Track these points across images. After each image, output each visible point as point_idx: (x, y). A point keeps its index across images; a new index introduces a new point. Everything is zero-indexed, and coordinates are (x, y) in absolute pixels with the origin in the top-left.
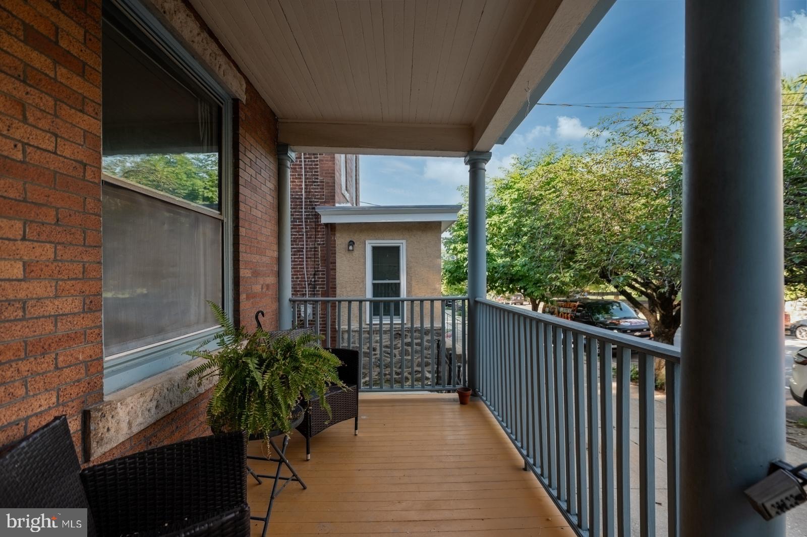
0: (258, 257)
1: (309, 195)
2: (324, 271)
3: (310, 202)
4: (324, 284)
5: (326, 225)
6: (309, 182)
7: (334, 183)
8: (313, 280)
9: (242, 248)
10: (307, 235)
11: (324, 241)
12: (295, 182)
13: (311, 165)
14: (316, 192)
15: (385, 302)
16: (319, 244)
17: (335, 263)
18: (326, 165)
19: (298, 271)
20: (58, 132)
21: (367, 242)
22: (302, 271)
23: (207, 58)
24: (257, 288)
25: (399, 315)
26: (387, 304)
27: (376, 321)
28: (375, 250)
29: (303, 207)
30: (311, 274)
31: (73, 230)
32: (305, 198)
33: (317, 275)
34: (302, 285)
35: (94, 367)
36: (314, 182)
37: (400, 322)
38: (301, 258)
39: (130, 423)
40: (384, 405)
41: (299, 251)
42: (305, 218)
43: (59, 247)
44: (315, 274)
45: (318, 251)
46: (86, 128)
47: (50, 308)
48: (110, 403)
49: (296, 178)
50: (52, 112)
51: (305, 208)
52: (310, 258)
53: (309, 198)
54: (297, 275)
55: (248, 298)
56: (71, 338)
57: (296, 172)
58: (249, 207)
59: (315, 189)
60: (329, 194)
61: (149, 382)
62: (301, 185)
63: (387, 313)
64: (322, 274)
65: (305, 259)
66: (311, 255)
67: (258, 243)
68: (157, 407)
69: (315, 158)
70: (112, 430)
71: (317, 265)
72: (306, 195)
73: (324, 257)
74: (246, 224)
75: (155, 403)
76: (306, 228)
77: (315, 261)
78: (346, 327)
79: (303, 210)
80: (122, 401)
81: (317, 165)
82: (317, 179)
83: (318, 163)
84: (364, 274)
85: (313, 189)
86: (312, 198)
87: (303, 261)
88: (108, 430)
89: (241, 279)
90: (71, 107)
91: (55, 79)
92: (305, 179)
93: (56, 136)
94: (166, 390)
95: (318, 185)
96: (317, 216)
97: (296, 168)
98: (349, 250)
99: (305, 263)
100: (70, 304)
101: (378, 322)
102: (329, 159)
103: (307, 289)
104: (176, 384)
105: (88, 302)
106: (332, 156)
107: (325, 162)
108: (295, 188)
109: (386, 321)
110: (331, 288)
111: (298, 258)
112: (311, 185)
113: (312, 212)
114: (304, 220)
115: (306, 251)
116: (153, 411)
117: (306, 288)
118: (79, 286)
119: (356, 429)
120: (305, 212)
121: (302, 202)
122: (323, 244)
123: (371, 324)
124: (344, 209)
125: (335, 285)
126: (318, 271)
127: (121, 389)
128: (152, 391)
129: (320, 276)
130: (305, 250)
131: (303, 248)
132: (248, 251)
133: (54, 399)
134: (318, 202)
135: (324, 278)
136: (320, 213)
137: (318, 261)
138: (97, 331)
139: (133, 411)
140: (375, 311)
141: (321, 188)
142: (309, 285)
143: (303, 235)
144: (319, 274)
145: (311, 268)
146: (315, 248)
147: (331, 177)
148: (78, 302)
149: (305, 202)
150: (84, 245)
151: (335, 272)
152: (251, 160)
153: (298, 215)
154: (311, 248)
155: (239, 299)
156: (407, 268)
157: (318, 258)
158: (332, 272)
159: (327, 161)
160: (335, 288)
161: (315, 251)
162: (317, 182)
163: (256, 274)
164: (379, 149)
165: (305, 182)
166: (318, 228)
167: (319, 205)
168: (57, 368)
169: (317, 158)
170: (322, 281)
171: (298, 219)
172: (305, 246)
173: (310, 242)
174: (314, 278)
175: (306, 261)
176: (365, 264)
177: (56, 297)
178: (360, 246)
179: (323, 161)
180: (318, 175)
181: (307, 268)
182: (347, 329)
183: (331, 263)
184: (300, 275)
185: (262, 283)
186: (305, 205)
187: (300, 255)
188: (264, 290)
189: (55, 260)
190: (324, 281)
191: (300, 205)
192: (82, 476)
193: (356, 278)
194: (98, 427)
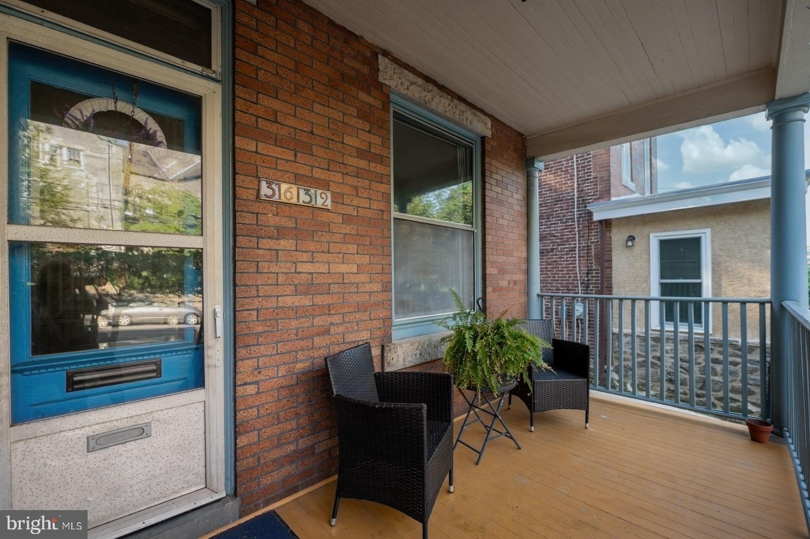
0: (504, 258)
1: (581, 194)
2: (598, 270)
3: (583, 200)
4: (598, 284)
5: (601, 222)
6: (581, 181)
7: (610, 176)
8: (586, 279)
9: (488, 251)
10: (579, 234)
11: (597, 238)
12: (567, 183)
13: (584, 163)
14: (589, 189)
15: (682, 302)
16: (593, 242)
17: (611, 261)
18: (600, 160)
19: (570, 270)
20: (371, 197)
21: (652, 235)
22: (574, 270)
23: (457, 117)
24: (504, 283)
25: (700, 322)
26: (684, 305)
27: (669, 327)
28: (663, 244)
29: (576, 206)
30: (584, 273)
31: (378, 247)
32: (578, 198)
33: (590, 273)
34: (574, 284)
35: (387, 322)
36: (587, 180)
37: (703, 332)
38: (574, 257)
39: (404, 359)
40: (634, 412)
41: (571, 251)
42: (578, 218)
43: (372, 257)
44: (588, 273)
45: (591, 249)
46: (383, 191)
47: (368, 288)
48: (394, 344)
49: (568, 180)
50: (368, 188)
51: (577, 208)
52: (583, 257)
53: (582, 197)
54: (569, 274)
55: (494, 290)
56: (377, 304)
57: (569, 173)
58: (495, 218)
59: (588, 186)
60: (604, 189)
61: (418, 339)
62: (573, 186)
63: (684, 318)
64: (596, 273)
65: (577, 259)
66: (583, 253)
67: (504, 246)
68: (420, 354)
69: (588, 155)
70: (395, 360)
71: (590, 263)
72: (579, 194)
73: (598, 255)
74: (493, 233)
75: (419, 352)
76: (579, 227)
77: (588, 260)
78: (629, 331)
79: (576, 210)
80: (400, 345)
81: (590, 161)
82: (590, 176)
83: (591, 159)
84: (648, 273)
85: (586, 187)
86: (584, 197)
87: (576, 260)
88: (393, 359)
89: (487, 276)
90: (376, 182)
91: (369, 170)
92: (578, 178)
93: (370, 199)
94: (426, 345)
95: (591, 182)
96: (590, 214)
97: (568, 170)
98: (627, 246)
99: (577, 262)
100: (376, 287)
101: (672, 329)
102: (603, 152)
103: (580, 288)
104: (433, 343)
105: (384, 286)
106: (607, 148)
107: (598, 157)
108: (568, 190)
109: (683, 328)
110: (606, 287)
111: (571, 257)
112: (583, 184)
113: (585, 210)
114: (576, 220)
115: (579, 251)
116: (418, 356)
117: (578, 287)
118: (380, 277)
119: (587, 422)
120: (577, 211)
121: (574, 202)
122: (597, 242)
123: (662, 331)
124: (619, 202)
125: (611, 284)
126: (591, 270)
127: (403, 339)
128: (417, 344)
129: (594, 275)
130: (577, 249)
131: (576, 247)
132: (495, 253)
133: (369, 335)
134: (591, 199)
135: (598, 277)
136: (592, 211)
137: (592, 260)
138: (389, 303)
139: (406, 353)
140: (669, 314)
141: (594, 185)
142: (581, 284)
143: (575, 234)
144: (592, 273)
145: (584, 267)
146: (588, 246)
147: (606, 170)
148: (380, 286)
149: (577, 201)
150: (383, 255)
151: (611, 271)
152: (497, 180)
153: (570, 215)
154: (583, 247)
155: (485, 291)
156: (713, 264)
157: (591, 256)
158: (607, 271)
159: (601, 155)
160: (612, 287)
161: (588, 249)
162: (590, 179)
163: (502, 271)
164: (628, 137)
165: (578, 181)
166: (591, 226)
167: (592, 202)
168: (370, 319)
169: (590, 154)
170: (595, 280)
171: (571, 219)
172: (577, 246)
173: (583, 240)
174: (588, 277)
175: (579, 260)
176: (649, 260)
177: (370, 282)
178: (643, 241)
179: (596, 156)
180: (591, 172)
181: (579, 267)
182: (630, 333)
183: (606, 261)
184: (572, 274)
185: (509, 279)
186: (578, 204)
187: (572, 254)
188: (511, 285)
189: (370, 264)
190: (598, 280)
191: (572, 205)
192: (375, 375)
193: (637, 276)
194: (389, 356)
